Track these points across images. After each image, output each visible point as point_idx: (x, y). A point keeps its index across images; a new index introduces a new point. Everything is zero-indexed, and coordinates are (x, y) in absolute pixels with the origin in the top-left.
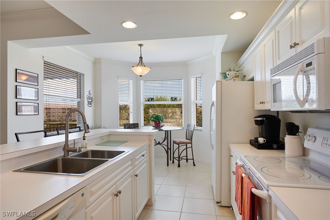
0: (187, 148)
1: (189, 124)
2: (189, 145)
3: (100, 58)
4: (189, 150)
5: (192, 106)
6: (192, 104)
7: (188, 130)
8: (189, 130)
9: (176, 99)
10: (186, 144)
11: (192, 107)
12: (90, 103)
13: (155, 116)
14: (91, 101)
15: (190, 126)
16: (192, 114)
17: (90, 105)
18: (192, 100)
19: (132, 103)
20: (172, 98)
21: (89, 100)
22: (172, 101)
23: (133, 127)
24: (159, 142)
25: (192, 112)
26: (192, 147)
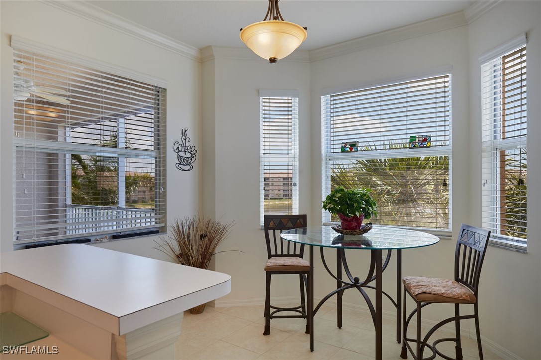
0: (457, 318)
1: (469, 226)
2: (466, 309)
3: (210, 46)
4: (467, 326)
5: (484, 160)
6: (484, 154)
7: (462, 247)
8: (468, 249)
9: (425, 140)
10: (457, 302)
11: (484, 166)
12: (184, 162)
13: (339, 195)
14: (188, 155)
15: (473, 233)
16: (483, 188)
17: (187, 167)
18: (483, 140)
19: (297, 160)
20: (413, 139)
21: (181, 154)
22: (415, 147)
23: (290, 224)
24: (357, 280)
25: (484, 181)
26: (476, 316)
